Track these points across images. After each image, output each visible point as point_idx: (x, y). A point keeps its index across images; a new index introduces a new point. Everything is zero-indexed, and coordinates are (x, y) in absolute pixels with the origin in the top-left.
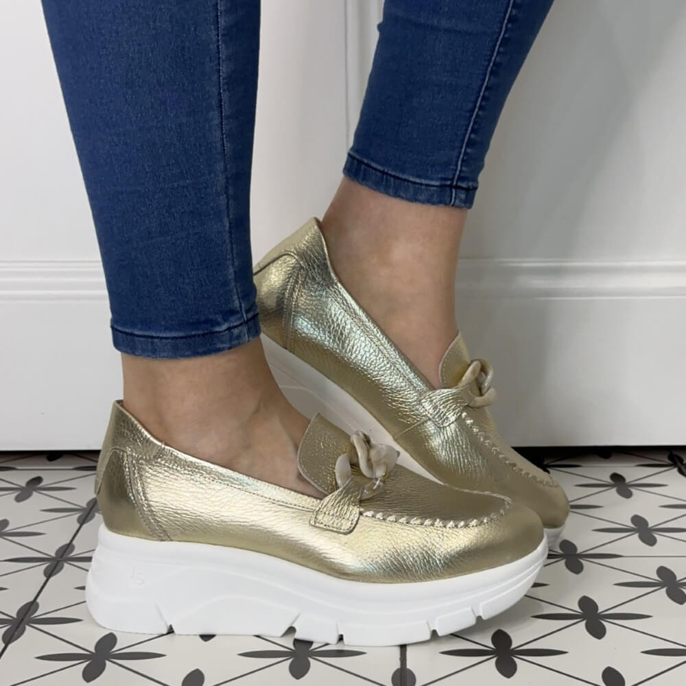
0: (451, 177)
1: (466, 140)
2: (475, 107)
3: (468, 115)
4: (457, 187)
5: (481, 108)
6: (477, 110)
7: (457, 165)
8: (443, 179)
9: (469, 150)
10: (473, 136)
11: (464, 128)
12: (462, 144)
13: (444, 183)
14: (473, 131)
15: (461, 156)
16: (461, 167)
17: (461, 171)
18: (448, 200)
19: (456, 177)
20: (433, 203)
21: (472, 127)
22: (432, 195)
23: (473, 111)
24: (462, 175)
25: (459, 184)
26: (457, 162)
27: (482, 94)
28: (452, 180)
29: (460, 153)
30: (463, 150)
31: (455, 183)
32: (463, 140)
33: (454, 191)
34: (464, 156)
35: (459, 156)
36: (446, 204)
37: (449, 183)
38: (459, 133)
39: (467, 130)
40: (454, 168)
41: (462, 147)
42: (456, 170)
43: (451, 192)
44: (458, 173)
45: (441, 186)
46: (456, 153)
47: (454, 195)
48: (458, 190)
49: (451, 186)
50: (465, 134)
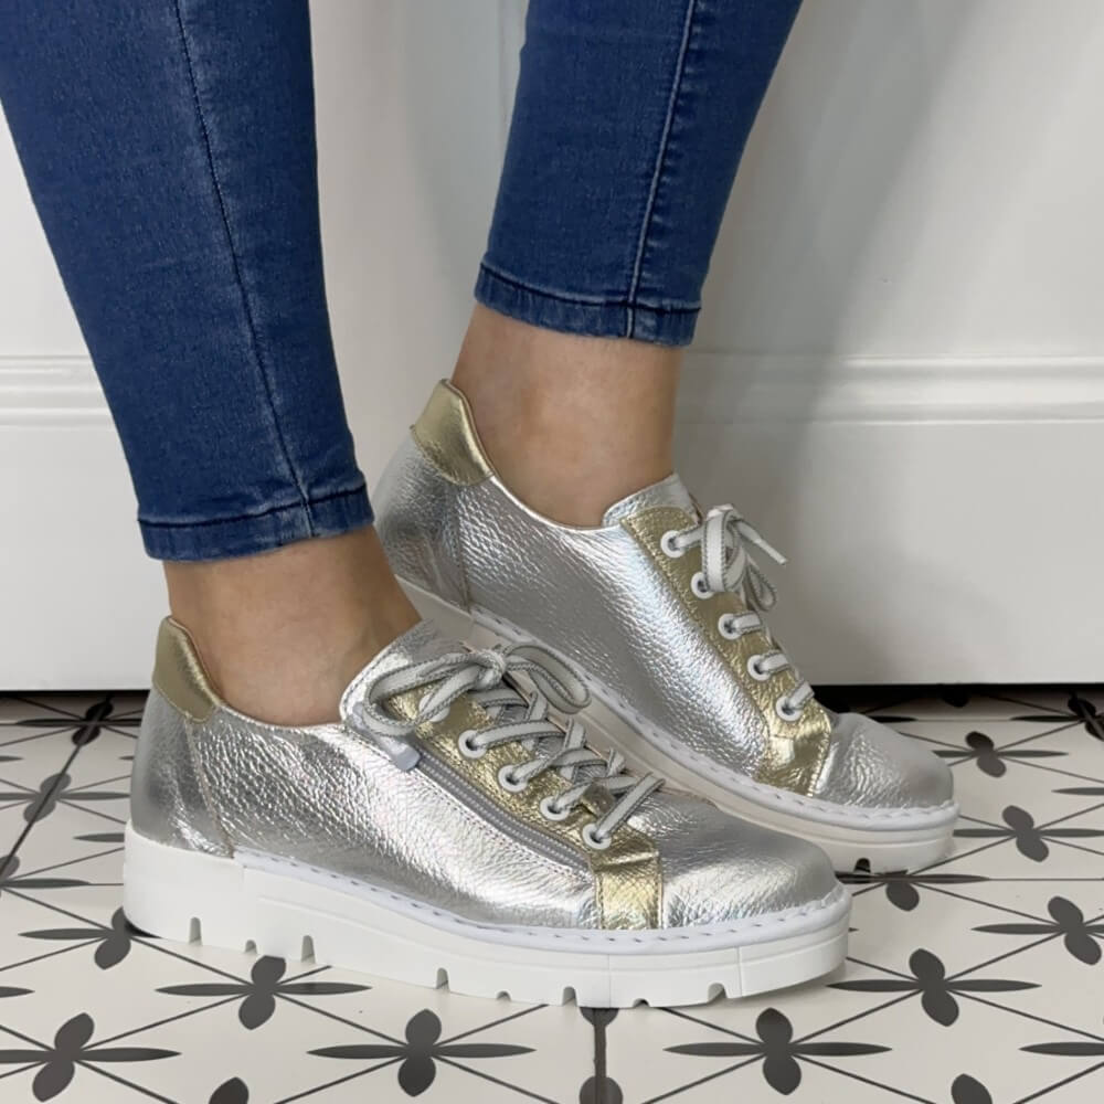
0: (623, 288)
1: (645, 225)
2: (654, 168)
3: (642, 182)
4: (635, 306)
5: (664, 170)
6: (657, 174)
7: (633, 269)
8: (609, 293)
9: (653, 243)
10: (656, 218)
11: (639, 205)
12: (640, 232)
13: (611, 298)
14: (655, 209)
15: (639, 254)
16: (640, 271)
17: (639, 278)
18: (621, 327)
19: (633, 290)
20: (597, 334)
21: (653, 204)
22: (594, 321)
23: (649, 176)
24: (643, 285)
25: (640, 300)
26: (633, 262)
27: (662, 147)
28: (627, 293)
29: (636, 247)
30: (641, 243)
31: (631, 299)
32: (639, 225)
33: (630, 312)
34: (643, 254)
35: (636, 255)
36: (619, 335)
37: (620, 299)
38: (631, 214)
39: (644, 208)
40: (629, 273)
41: (638, 238)
42: (631, 277)
43: (626, 314)
44: (634, 281)
45: (609, 304)
46: (629, 248)
47: (630, 319)
48: (638, 311)
49: (625, 304)
50: (642, 216)
